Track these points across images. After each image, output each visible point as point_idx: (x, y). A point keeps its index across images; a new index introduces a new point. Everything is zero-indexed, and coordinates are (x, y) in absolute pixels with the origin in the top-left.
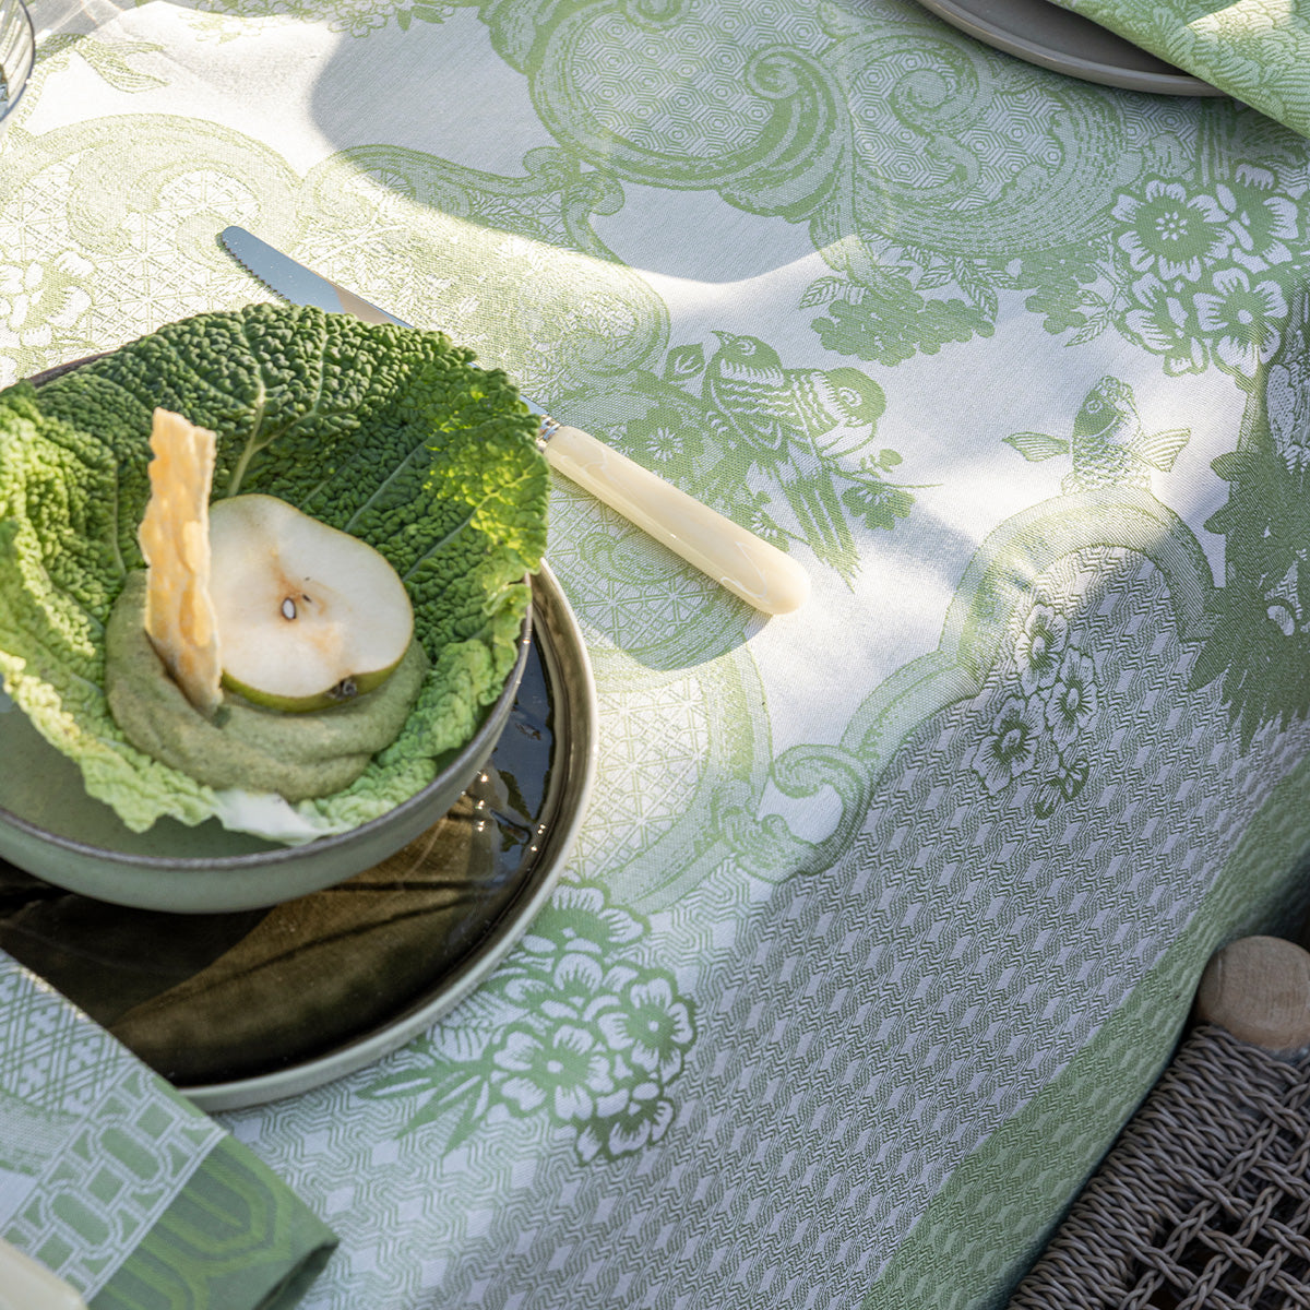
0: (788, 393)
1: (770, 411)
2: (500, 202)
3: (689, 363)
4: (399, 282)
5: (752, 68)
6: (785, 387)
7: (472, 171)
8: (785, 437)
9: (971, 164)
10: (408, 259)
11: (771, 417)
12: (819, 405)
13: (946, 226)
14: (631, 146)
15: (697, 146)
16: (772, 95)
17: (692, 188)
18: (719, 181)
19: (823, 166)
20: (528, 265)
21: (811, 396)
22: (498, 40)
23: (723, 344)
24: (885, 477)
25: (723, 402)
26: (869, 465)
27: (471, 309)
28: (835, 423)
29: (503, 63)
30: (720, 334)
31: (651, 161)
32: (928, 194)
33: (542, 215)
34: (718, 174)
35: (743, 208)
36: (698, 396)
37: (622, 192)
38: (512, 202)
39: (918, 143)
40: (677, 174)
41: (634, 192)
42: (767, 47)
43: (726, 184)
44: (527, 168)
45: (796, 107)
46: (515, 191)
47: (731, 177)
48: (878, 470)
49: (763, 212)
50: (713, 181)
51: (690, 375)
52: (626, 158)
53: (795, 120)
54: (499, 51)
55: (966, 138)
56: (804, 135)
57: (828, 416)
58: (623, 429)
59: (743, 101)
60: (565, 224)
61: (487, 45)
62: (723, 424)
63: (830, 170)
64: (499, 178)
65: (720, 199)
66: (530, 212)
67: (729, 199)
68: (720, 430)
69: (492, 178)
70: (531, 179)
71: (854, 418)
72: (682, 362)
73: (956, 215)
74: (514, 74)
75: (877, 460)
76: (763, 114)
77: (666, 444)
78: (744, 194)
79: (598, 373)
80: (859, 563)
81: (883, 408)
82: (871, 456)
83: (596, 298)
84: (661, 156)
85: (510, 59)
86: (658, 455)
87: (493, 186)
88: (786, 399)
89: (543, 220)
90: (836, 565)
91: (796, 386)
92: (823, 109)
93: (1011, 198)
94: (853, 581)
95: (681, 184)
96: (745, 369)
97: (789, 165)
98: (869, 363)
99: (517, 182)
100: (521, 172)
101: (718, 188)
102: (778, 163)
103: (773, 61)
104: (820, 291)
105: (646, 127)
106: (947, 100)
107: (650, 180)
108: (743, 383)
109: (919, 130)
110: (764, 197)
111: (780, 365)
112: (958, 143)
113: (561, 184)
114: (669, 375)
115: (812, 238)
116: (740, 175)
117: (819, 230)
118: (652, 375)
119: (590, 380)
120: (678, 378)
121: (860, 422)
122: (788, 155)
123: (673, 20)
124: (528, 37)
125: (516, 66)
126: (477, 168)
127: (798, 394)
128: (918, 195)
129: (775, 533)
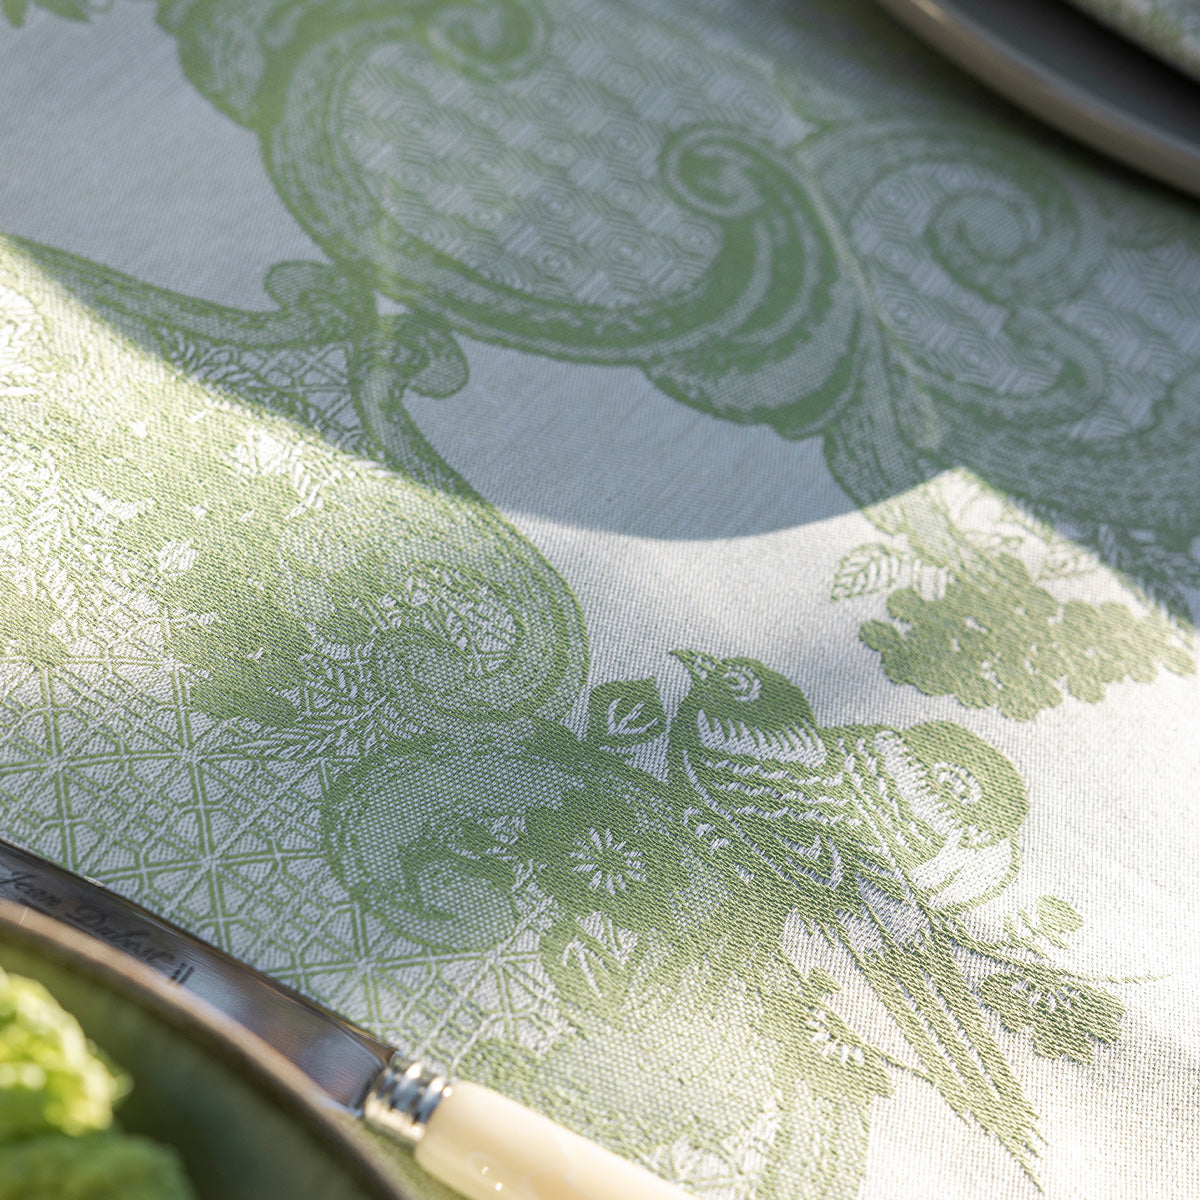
0: (838, 780)
1: (811, 816)
2: (224, 357)
3: (633, 715)
4: (30, 494)
5: (673, 159)
6: (832, 767)
7: (165, 293)
8: (850, 869)
9: (1088, 361)
10: (46, 455)
11: (815, 828)
12: (900, 803)
13: (1068, 467)
14: (470, 274)
15: (593, 286)
16: (716, 210)
17: (595, 361)
18: (644, 353)
19: (828, 343)
20: (290, 495)
21: (882, 785)
22: (195, 66)
23: (695, 678)
24: (1057, 959)
25: (712, 794)
26: (1023, 933)
27: (184, 565)
28: (939, 843)
29: (205, 107)
30: (686, 658)
31: (511, 307)
32: (1026, 408)
33: (310, 389)
34: (639, 340)
35: (694, 405)
36: (663, 778)
37: (461, 357)
38: (249, 359)
39: (991, 318)
40: (560, 333)
41: (485, 358)
42: (694, 127)
43: (657, 360)
44: (273, 296)
45: (762, 236)
46: (254, 337)
47: (664, 348)
48: (1041, 944)
49: (733, 415)
50: (632, 352)
51: (641, 739)
52: (463, 295)
53: (764, 256)
54: (200, 87)
55: (1071, 314)
56: (784, 285)
57: (923, 828)
58: (519, 823)
59: (663, 216)
60: (360, 411)
61: (174, 72)
62: (721, 835)
63: (843, 349)
64: (221, 311)
65: (647, 386)
66: (286, 381)
67: (664, 385)
68: (715, 845)
69: (204, 308)
70: (282, 316)
71: (973, 830)
72: (620, 713)
73: (1081, 448)
74: (229, 129)
75: (1034, 920)
76: (705, 242)
77: (608, 863)
78: (692, 380)
79: (456, 714)
80: (1037, 1125)
81: (1023, 807)
82: (1021, 914)
83: (434, 573)
84: (529, 298)
85: (220, 102)
86: (596, 881)
87: (211, 325)
88: (835, 791)
89: (314, 399)
90: (993, 1130)
91: (850, 763)
92: (809, 242)
93: (1171, 425)
94: (1031, 1162)
95: (574, 352)
96: (746, 732)
97: (767, 336)
98: (981, 714)
99: (257, 320)
100: (261, 302)
101: (644, 366)
102: (745, 328)
103: (707, 151)
104: (865, 570)
105: (493, 243)
106: (1027, 248)
107: (512, 338)
108: (749, 760)
109: (987, 295)
110: (729, 388)
111: (810, 720)
112: (1058, 321)
113: (342, 331)
114: (597, 731)
115: (833, 471)
116: (681, 344)
117: (842, 456)
118: (563, 729)
119: (440, 725)
120: (615, 740)
121: (985, 837)
122: (762, 317)
123: (517, 65)
124: (251, 65)
125: (233, 115)
126: (172, 288)
127: (857, 781)
128: (1008, 409)
129: (858, 1055)
